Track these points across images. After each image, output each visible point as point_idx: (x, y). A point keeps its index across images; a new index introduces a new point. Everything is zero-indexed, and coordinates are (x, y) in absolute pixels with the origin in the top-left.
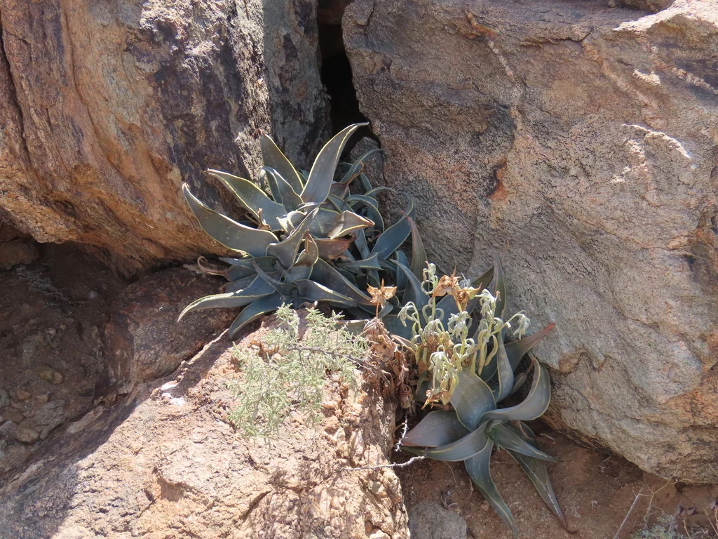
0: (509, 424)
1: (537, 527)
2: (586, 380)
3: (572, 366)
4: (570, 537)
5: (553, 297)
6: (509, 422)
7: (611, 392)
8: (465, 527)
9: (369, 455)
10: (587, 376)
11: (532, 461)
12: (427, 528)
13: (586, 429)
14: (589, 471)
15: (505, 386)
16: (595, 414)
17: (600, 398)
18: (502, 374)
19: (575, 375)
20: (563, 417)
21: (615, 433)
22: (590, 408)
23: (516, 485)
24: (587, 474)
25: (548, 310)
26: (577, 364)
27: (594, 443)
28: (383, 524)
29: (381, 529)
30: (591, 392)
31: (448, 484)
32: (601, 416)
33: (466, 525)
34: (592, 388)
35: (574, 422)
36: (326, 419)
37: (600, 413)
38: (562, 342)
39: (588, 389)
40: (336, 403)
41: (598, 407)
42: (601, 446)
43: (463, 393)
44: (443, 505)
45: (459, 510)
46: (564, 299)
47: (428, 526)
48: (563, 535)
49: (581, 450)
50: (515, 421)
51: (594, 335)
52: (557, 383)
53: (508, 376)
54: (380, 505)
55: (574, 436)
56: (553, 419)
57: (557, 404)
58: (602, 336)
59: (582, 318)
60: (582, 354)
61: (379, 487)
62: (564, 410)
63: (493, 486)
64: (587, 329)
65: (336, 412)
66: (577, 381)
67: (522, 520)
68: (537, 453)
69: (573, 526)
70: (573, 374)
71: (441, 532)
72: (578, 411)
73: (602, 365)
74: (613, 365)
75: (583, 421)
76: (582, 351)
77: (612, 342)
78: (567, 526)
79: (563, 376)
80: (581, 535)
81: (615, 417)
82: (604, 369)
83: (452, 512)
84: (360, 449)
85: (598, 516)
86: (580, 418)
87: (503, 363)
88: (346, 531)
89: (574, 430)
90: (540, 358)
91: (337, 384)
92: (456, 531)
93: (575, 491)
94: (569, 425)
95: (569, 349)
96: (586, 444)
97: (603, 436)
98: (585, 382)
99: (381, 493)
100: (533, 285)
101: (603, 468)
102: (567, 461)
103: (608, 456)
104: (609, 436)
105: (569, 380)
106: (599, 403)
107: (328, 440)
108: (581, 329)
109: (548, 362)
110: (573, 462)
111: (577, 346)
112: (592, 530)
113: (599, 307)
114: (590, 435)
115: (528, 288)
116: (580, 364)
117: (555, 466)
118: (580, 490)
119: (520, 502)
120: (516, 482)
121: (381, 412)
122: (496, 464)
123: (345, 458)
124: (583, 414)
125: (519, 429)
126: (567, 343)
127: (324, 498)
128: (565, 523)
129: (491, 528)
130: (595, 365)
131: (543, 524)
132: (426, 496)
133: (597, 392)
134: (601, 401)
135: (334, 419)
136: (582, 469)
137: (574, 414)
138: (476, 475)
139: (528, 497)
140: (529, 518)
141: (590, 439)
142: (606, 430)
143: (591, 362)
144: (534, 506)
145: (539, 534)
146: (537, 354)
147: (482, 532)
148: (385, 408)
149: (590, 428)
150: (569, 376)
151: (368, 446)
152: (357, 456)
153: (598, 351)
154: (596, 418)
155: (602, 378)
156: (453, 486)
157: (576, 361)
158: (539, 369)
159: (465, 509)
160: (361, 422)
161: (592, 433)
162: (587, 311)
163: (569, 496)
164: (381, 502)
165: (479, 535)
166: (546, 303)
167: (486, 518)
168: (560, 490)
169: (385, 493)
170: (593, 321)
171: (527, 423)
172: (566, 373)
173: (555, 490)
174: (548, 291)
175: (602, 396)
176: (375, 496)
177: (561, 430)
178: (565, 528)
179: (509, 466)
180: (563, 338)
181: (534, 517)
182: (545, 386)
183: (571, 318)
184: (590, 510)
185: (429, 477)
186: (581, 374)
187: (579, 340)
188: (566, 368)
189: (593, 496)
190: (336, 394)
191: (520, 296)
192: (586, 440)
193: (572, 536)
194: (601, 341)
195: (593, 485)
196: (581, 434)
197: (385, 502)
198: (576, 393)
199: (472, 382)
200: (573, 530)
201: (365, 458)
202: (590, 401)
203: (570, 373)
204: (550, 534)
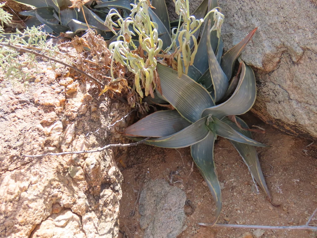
0: (227, 119)
1: (247, 200)
2: (287, 74)
3: (275, 65)
4: (274, 210)
5: (258, 8)
6: (227, 117)
7: (309, 81)
8: (184, 200)
9: (76, 144)
10: (288, 71)
11: (247, 147)
12: (152, 201)
13: (286, 118)
14: (294, 154)
15: (218, 87)
16: (294, 103)
17: (299, 89)
18: (214, 76)
19: (277, 72)
20: (267, 110)
21: (312, 118)
22: (290, 99)
23: (234, 166)
24: (292, 156)
25: (254, 21)
26: (279, 62)
27: (296, 130)
28: (74, 206)
29: (71, 211)
30: (291, 84)
31: (177, 166)
32: (299, 105)
33: (185, 198)
34: (292, 81)
35: (277, 113)
36: (44, 114)
37: (299, 102)
38: (265, 45)
39: (288, 82)
40: (59, 102)
41: (297, 97)
42: (302, 132)
43: (180, 93)
44: (169, 182)
45: (182, 186)
46: (267, 7)
47: (154, 198)
48: (268, 207)
49: (287, 138)
50: (232, 116)
51: (293, 32)
52: (263, 81)
53: (220, 79)
54: (75, 188)
55: (279, 125)
56: (262, 113)
57: (263, 99)
58: (300, 31)
59: (282, 19)
60: (283, 52)
61: (77, 171)
62: (269, 104)
63: (214, 167)
64: (287, 29)
65: (55, 109)
66: (279, 77)
67: (235, 194)
68: (248, 140)
69: (277, 200)
70: (275, 72)
71: (164, 204)
72: (279, 102)
73: (301, 58)
74: (311, 56)
75: (283, 110)
76: (283, 49)
77: (310, 34)
78: (272, 200)
79: (267, 75)
80: (284, 208)
81: (313, 104)
82: (302, 62)
83: (175, 187)
84: (69, 138)
85: (300, 192)
86: (281, 108)
87: (213, 67)
88: (12, 217)
89: (277, 120)
90: (247, 62)
91: (63, 87)
92: (176, 203)
93: (281, 170)
94: (273, 116)
95: (271, 50)
96: (289, 131)
97: (302, 122)
98: (286, 77)
99: (78, 177)
100: (243, 3)
101: (306, 151)
102: (276, 147)
103: (312, 142)
104: (307, 122)
105: (272, 78)
106: (298, 93)
107: (40, 131)
108: (281, 30)
109: (253, 64)
110: (281, 147)
111: (278, 45)
112: (295, 204)
113: (298, 5)
114: (290, 123)
115: (239, 7)
116: (282, 62)
117: (267, 150)
118: (286, 170)
119: (236, 179)
120: (234, 163)
121: (105, 109)
122: (219, 150)
123: (54, 146)
124: (284, 104)
125: (234, 122)
126: (270, 44)
127: (5, 184)
128: (270, 197)
129: (208, 200)
130: (294, 59)
131: (252, 197)
132: (158, 175)
133: (295, 83)
134: (300, 91)
135: (53, 114)
136: (288, 153)
137: (276, 105)
138: (198, 159)
139: (243, 175)
140: (240, 193)
141: (291, 126)
142: (304, 116)
143: (291, 58)
144: (246, 183)
145: (248, 206)
146: (244, 59)
147: (199, 203)
148: (110, 107)
149: (289, 116)
150: (272, 75)
151: (77, 136)
152: (66, 144)
153: (296, 45)
154: (295, 106)
155: (301, 70)
156: (182, 168)
157: (277, 59)
158: (245, 69)
159: (188, 185)
160: (78, 116)
161: (292, 121)
162: (287, 12)
163: (276, 175)
164: (77, 185)
165: (197, 206)
166: (252, 15)
167: (205, 192)
168: (269, 169)
169: (82, 177)
170: (292, 20)
171: (241, 116)
172: (270, 72)
173: (263, 170)
174: (254, 5)
175: (301, 86)
176: (73, 179)
177: (269, 122)
178: (271, 201)
179: (230, 152)
180: (266, 41)
181: (245, 191)
182: (251, 85)
183: (273, 22)
184: (294, 186)
185: (164, 161)
186: (282, 71)
187: (280, 40)
188: (270, 67)
189: (297, 174)
190: (61, 94)
191: (234, 16)
192: (288, 128)
193: (276, 208)
194: (300, 36)
195: (297, 165)
196: (283, 123)
197: (81, 185)
198: (278, 87)
199: (187, 84)
200: (277, 203)
201: (72, 146)
202: (290, 93)
203: (273, 71)
204: (257, 206)
